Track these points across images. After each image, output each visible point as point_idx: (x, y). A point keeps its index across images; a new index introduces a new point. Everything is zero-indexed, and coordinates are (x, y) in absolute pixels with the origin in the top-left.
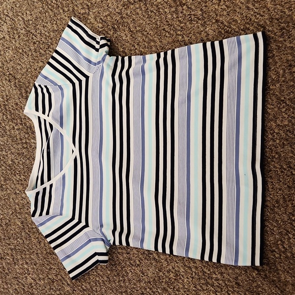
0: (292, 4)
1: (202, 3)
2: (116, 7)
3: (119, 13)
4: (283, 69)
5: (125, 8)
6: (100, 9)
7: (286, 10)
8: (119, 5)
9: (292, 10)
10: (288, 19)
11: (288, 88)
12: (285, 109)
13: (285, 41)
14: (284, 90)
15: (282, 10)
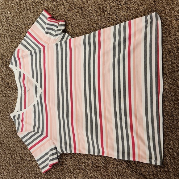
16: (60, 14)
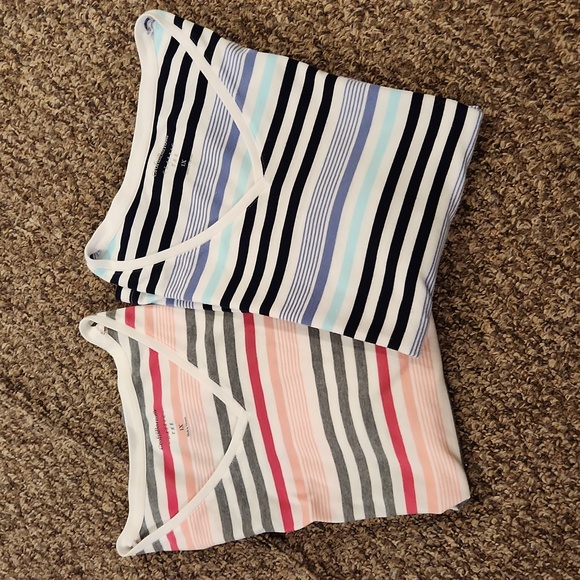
0: (549, 12)
1: (315, 24)
2: (89, 50)
3: (100, 65)
4: (543, 178)
5: (115, 52)
6: (47, 59)
7: (535, 29)
8: (98, 45)
9: (549, 26)
10: (543, 51)
11: (562, 226)
12: (559, 280)
13: (541, 106)
14: (552, 231)
15: (523, 28)
16: (78, 65)
